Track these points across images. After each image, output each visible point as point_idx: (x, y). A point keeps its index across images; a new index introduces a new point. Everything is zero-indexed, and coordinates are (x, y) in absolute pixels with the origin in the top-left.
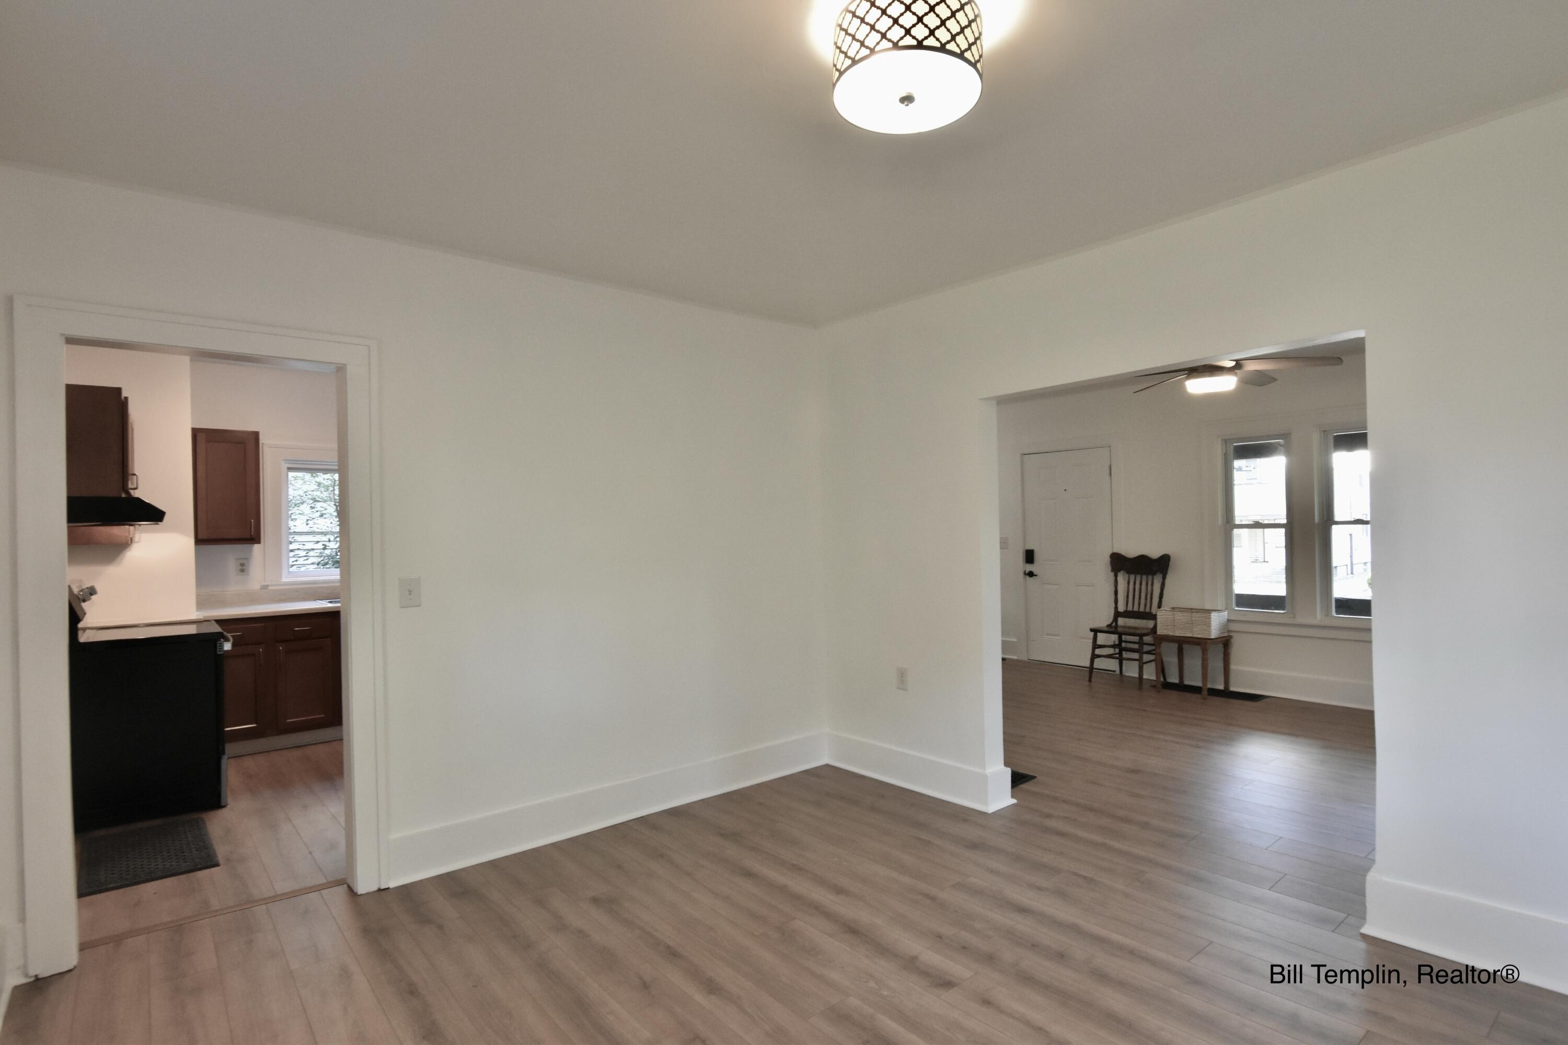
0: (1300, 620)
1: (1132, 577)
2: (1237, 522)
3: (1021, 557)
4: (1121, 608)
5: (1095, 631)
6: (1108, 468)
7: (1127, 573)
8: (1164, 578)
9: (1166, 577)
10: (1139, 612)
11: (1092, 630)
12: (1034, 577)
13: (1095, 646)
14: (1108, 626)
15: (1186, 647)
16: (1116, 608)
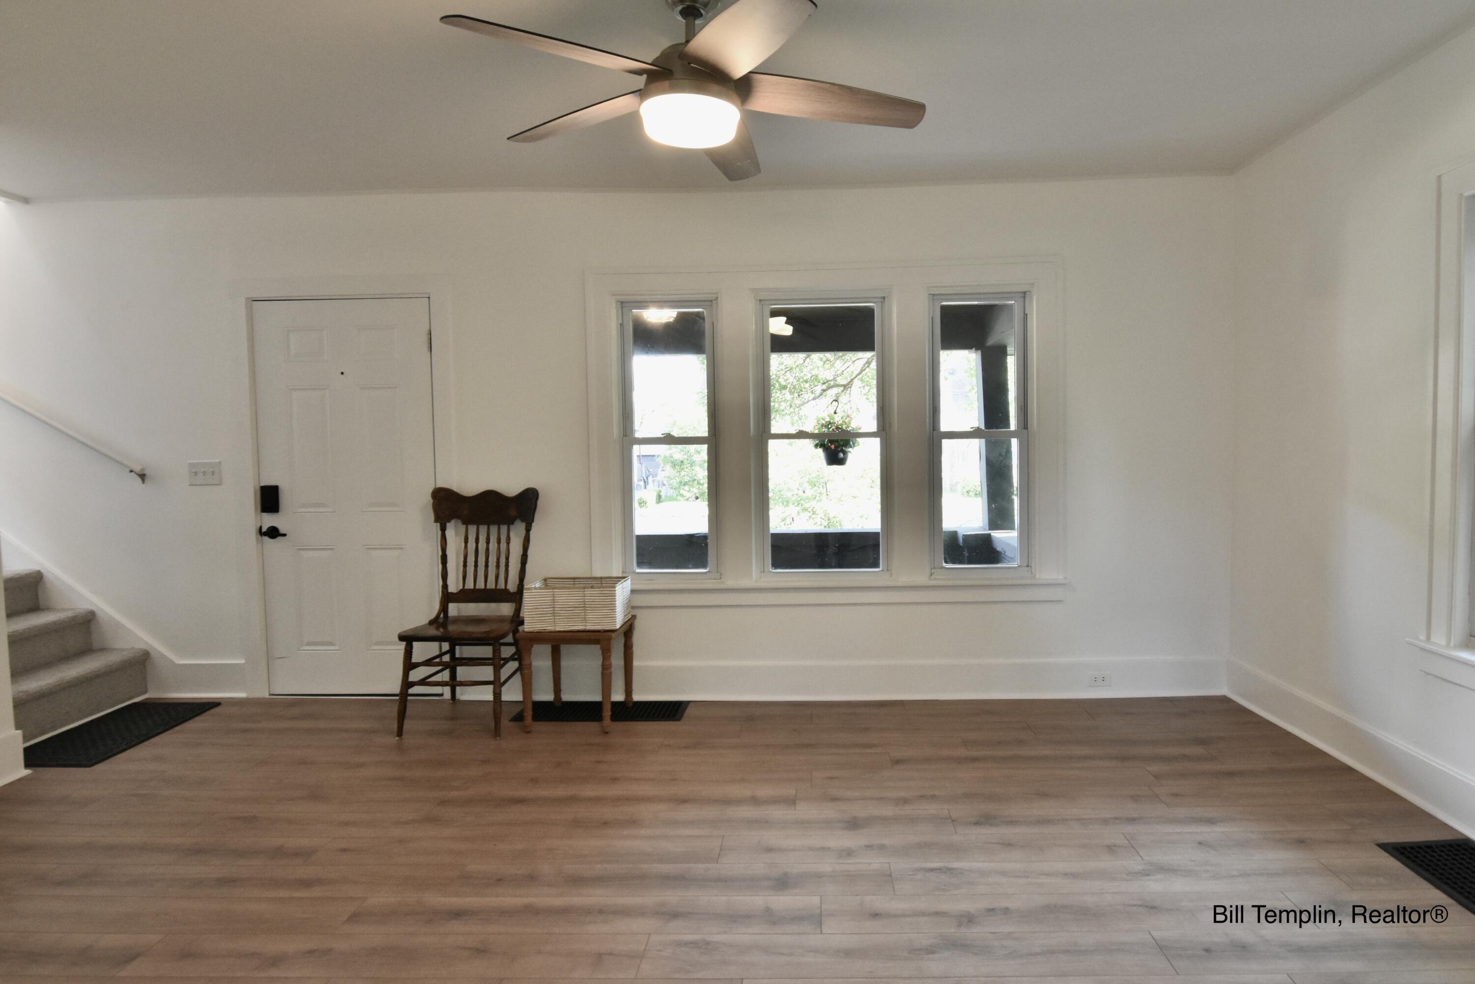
0: (730, 583)
1: (472, 529)
2: (638, 435)
3: (250, 500)
4: (453, 588)
5: (408, 639)
6: (425, 338)
7: (463, 524)
8: (528, 530)
9: (531, 526)
10: (485, 590)
11: (402, 638)
12: (280, 538)
13: (409, 665)
14: (431, 623)
15: (564, 648)
16: (445, 586)
